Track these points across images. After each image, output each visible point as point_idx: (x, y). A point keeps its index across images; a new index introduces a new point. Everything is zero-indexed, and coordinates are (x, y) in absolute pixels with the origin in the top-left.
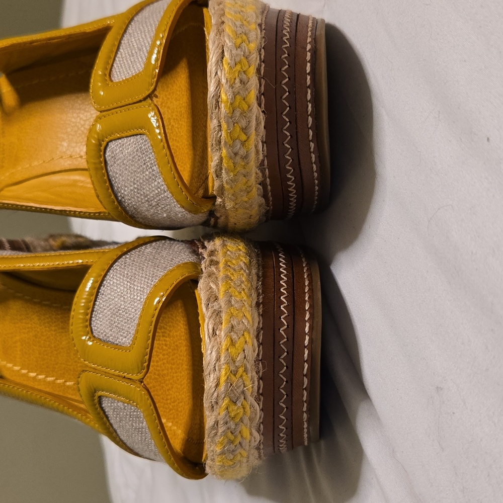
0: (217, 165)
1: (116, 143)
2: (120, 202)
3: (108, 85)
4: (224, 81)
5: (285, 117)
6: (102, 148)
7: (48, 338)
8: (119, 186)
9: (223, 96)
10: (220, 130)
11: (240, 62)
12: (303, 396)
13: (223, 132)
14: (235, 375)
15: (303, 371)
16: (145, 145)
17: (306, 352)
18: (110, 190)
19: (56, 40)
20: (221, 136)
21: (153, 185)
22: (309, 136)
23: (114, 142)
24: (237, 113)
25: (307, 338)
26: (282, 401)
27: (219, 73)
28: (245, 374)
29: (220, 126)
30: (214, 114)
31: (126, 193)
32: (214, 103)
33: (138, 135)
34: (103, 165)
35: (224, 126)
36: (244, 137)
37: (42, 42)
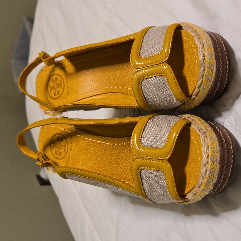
0: (200, 84)
1: (146, 80)
2: (147, 101)
3: (140, 59)
4: (206, 54)
5: (221, 66)
6: (140, 82)
7: (96, 157)
8: (147, 95)
9: (206, 59)
10: (204, 71)
11: (209, 48)
12: (231, 167)
13: (205, 72)
14: (214, 153)
15: (231, 157)
16: (161, 80)
17: (232, 151)
18: (143, 97)
19: (107, 46)
20: (204, 73)
21: (164, 94)
22: (227, 72)
23: (145, 80)
24: (211, 65)
25: (232, 146)
26: (225, 167)
27: (203, 51)
28: (217, 153)
29: (204, 70)
30: (202, 66)
31: (150, 98)
32: (203, 62)
33: (158, 76)
34: (140, 88)
35: (206, 69)
36: (211, 73)
37: (101, 47)
